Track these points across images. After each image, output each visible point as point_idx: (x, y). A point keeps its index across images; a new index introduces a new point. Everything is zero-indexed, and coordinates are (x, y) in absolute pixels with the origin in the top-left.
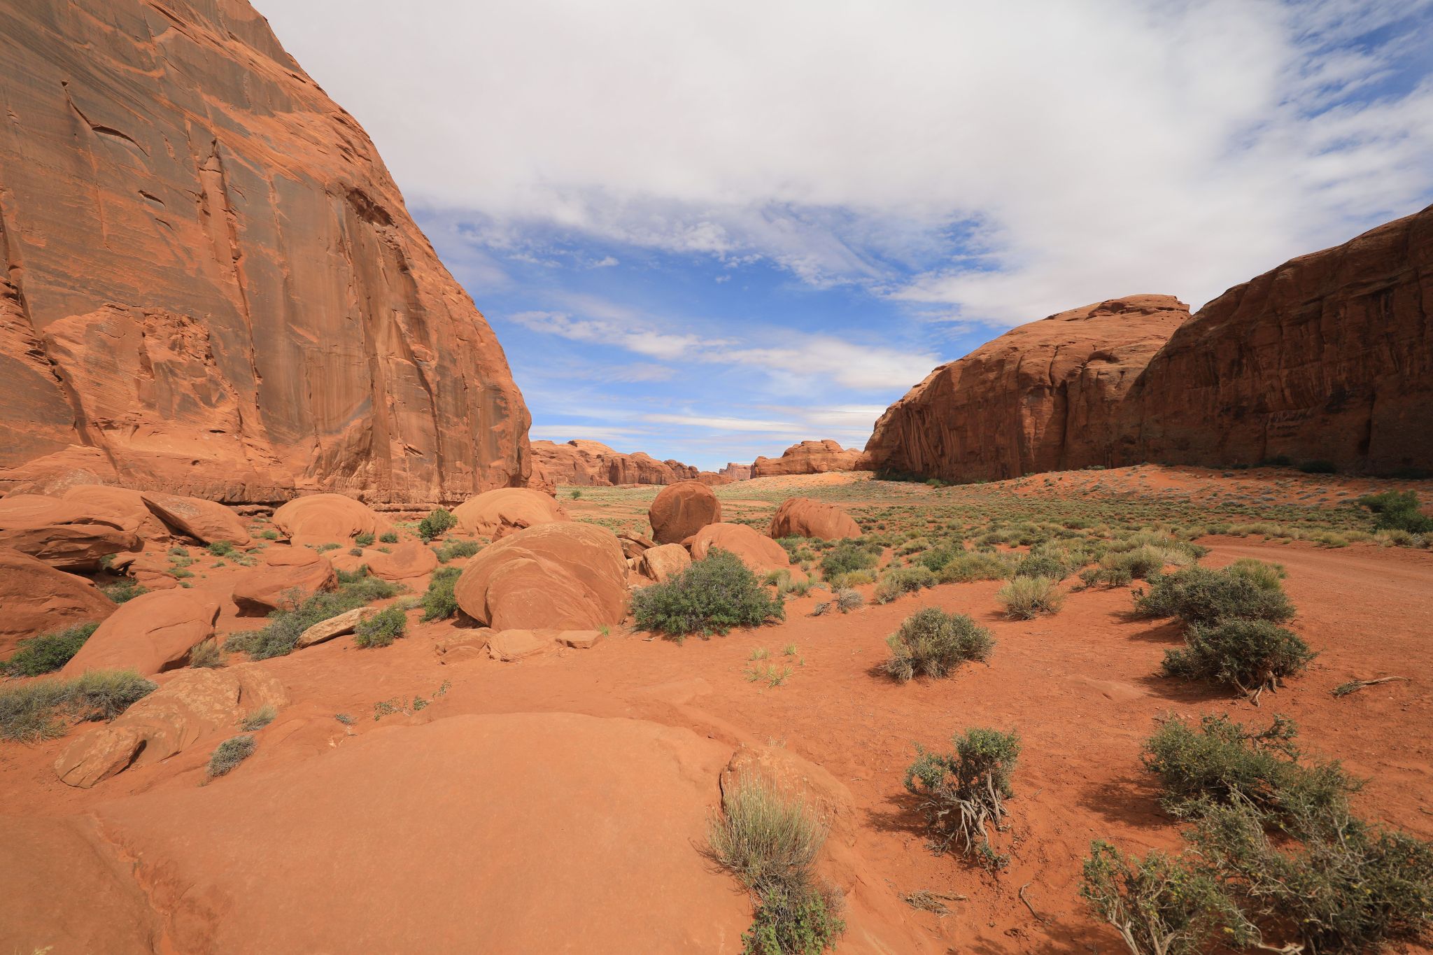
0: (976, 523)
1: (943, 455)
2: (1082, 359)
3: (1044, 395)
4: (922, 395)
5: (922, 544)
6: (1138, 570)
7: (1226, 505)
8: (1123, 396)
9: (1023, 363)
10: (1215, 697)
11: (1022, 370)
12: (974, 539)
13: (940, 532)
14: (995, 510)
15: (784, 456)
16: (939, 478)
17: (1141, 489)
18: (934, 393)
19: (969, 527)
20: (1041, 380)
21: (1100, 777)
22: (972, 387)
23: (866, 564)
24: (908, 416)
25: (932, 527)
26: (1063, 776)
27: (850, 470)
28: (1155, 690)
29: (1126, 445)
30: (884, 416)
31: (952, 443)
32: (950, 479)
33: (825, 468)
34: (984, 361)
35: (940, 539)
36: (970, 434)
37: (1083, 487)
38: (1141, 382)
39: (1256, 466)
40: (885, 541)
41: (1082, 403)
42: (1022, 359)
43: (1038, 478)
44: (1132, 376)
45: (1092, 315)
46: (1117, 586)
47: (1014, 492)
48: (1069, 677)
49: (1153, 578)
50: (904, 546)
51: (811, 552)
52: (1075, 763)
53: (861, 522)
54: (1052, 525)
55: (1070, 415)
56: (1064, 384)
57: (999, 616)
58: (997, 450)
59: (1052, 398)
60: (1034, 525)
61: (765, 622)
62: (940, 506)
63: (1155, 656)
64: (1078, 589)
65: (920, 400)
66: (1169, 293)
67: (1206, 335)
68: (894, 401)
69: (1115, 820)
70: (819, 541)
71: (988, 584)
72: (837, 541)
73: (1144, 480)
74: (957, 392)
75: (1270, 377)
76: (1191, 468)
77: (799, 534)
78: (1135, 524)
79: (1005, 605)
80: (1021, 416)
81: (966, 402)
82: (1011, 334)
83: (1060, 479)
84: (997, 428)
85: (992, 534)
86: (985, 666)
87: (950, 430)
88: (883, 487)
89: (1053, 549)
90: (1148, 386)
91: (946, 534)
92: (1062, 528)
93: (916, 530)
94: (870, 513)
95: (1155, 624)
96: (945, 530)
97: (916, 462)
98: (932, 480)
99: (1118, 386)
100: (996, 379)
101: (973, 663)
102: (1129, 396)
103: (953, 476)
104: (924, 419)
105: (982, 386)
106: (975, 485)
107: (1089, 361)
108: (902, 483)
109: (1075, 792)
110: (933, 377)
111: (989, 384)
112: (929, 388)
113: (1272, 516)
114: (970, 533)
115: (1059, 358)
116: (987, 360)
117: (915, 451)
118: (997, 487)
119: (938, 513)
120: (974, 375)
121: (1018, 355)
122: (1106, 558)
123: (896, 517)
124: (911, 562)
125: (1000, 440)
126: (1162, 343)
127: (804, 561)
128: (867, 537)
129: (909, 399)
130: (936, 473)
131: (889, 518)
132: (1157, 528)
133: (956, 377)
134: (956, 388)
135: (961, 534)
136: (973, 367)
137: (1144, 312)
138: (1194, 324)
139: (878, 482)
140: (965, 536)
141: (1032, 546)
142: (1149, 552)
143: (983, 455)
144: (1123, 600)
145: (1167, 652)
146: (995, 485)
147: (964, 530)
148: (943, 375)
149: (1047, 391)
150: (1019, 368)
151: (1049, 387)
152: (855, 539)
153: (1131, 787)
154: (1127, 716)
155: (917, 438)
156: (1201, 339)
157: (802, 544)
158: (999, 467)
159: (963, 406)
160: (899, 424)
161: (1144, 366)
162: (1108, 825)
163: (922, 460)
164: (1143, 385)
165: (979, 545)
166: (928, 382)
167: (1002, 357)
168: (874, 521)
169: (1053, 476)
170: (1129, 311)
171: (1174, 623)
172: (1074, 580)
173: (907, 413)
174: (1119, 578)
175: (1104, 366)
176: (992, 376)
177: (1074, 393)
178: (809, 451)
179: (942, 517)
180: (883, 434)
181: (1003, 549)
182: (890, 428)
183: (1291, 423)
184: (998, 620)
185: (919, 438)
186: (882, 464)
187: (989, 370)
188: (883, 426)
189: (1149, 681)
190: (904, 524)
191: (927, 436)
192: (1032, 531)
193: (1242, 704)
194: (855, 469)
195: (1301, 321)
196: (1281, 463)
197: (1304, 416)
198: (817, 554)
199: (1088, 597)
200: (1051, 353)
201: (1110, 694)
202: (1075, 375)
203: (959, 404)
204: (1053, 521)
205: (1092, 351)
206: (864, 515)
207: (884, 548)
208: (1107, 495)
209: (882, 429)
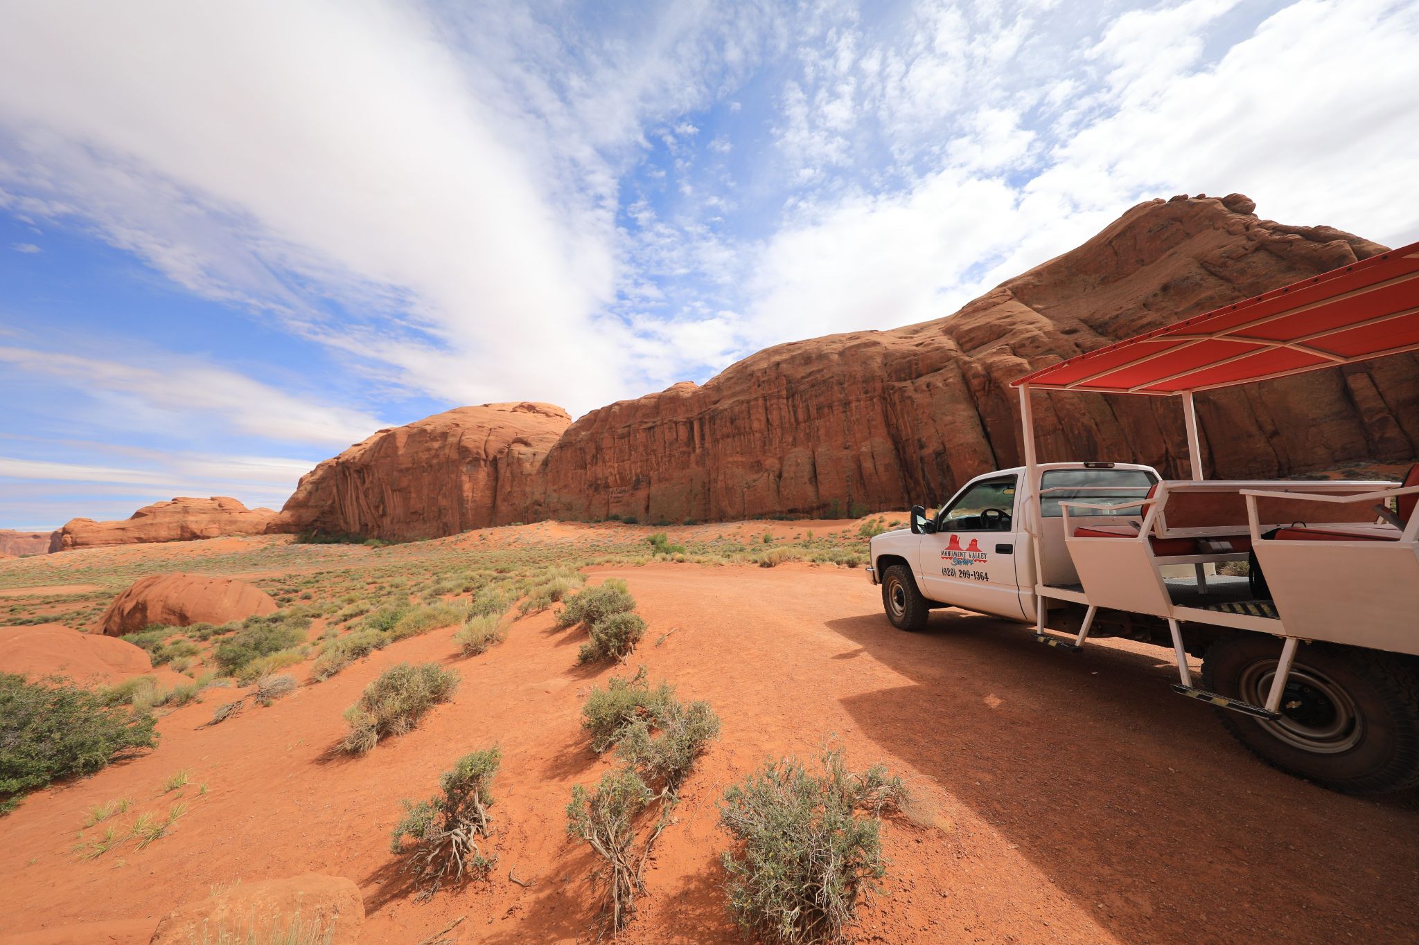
0: (420, 579)
1: (384, 515)
2: (508, 442)
3: (480, 465)
4: (363, 454)
5: (362, 607)
6: (555, 596)
7: (591, 546)
8: (535, 472)
9: (463, 438)
10: (607, 668)
11: (462, 444)
12: (419, 594)
13: (382, 592)
14: (438, 564)
15: (133, 517)
16: (379, 538)
17: (545, 538)
18: (376, 454)
19: (414, 583)
20: (478, 453)
21: (550, 754)
22: (416, 452)
23: (292, 642)
24: (345, 475)
25: (372, 588)
26: (527, 767)
27: (258, 533)
28: (576, 676)
29: (536, 507)
30: (312, 473)
31: (395, 505)
32: (390, 538)
33: (214, 530)
34: (429, 431)
35: (383, 599)
36: (413, 495)
37: (508, 540)
38: (545, 463)
39: (605, 521)
40: (313, 612)
41: (508, 474)
42: (462, 434)
43: (475, 534)
44: (540, 458)
45: (514, 410)
46: (543, 610)
47: (454, 547)
48: (521, 688)
49: (567, 599)
50: (340, 613)
51: (191, 644)
52: (533, 752)
53: (275, 595)
54: (487, 572)
55: (499, 484)
56: (495, 459)
57: (456, 657)
58: (440, 511)
59: (486, 469)
60: (474, 574)
61: (113, 761)
62: (379, 566)
63: (573, 652)
64: (517, 619)
65: (360, 459)
66: (562, 406)
67: (580, 437)
68: (329, 457)
69: (566, 777)
70: (205, 628)
71: (441, 631)
72: (238, 623)
73: (547, 532)
74: (402, 455)
75: (610, 467)
76: (574, 523)
77: (166, 623)
78: (542, 565)
79: (461, 646)
80: (461, 481)
81: (410, 465)
82: (454, 412)
83: (491, 534)
84: (440, 491)
85: (438, 586)
86: (452, 704)
87: (393, 491)
88: (306, 552)
89: (492, 591)
90: (550, 465)
91: (389, 593)
92: (495, 574)
93: (353, 594)
94: (288, 583)
95: (569, 631)
96: (388, 589)
97: (352, 522)
98: (370, 541)
99: (531, 464)
100: (440, 448)
101: (440, 706)
102: (538, 473)
103: (395, 535)
104: (364, 478)
105: (427, 453)
106: (418, 543)
107: (513, 443)
108: (335, 545)
109: (537, 773)
110: (377, 439)
111: (433, 452)
112: (371, 449)
113: (613, 551)
114: (415, 589)
115: (491, 438)
116: (432, 430)
117: (352, 512)
118: (439, 543)
119: (378, 574)
120: (419, 442)
121: (459, 431)
122: (534, 591)
123: (326, 583)
124: (349, 628)
125: (443, 502)
126: (558, 438)
127: (177, 659)
128: (285, 611)
129: (347, 457)
130: (376, 533)
131: (317, 585)
132: (558, 566)
133: (401, 441)
134: (401, 452)
135: (407, 591)
136: (419, 435)
137: (547, 415)
138: (574, 429)
139: (300, 545)
140: (410, 592)
141: (473, 592)
142: (560, 582)
143: (425, 515)
144: (549, 619)
145: (581, 647)
146: (436, 542)
147: (408, 587)
148: (388, 438)
149: (482, 463)
150: (460, 441)
151: (484, 460)
152: (268, 616)
153: (570, 749)
154: (561, 702)
155: (354, 497)
156: (578, 439)
157: (171, 637)
158: (441, 525)
159: (408, 469)
160: (332, 482)
161: (548, 452)
162: (563, 783)
163: (360, 519)
164: (547, 465)
165: (426, 598)
166: (371, 443)
167: (445, 430)
168: (296, 591)
169: (485, 532)
170: (538, 412)
171: (579, 627)
172: (513, 611)
173: (344, 472)
174: (544, 604)
175: (522, 448)
176: (436, 445)
177: (502, 466)
178: (186, 511)
179: (382, 577)
180: (310, 493)
181: (448, 598)
182: (320, 486)
183: (619, 495)
184: (455, 661)
185: (357, 498)
186: (307, 526)
187: (434, 439)
188: (311, 483)
189: (571, 671)
190: (338, 590)
191: (366, 496)
192: (472, 579)
193: (620, 667)
194: (266, 532)
195: (622, 437)
196: (616, 518)
197: (624, 491)
198: (201, 645)
199: (523, 623)
200: (486, 432)
201: (549, 690)
202: (503, 452)
203: (403, 467)
204: (486, 569)
205: (514, 436)
206: (280, 586)
207: (312, 619)
208: (524, 545)
209: (309, 487)
